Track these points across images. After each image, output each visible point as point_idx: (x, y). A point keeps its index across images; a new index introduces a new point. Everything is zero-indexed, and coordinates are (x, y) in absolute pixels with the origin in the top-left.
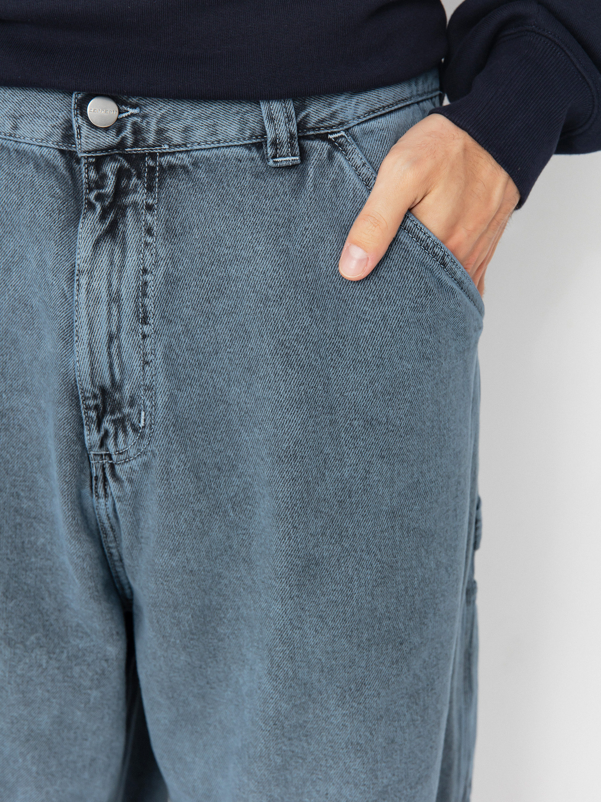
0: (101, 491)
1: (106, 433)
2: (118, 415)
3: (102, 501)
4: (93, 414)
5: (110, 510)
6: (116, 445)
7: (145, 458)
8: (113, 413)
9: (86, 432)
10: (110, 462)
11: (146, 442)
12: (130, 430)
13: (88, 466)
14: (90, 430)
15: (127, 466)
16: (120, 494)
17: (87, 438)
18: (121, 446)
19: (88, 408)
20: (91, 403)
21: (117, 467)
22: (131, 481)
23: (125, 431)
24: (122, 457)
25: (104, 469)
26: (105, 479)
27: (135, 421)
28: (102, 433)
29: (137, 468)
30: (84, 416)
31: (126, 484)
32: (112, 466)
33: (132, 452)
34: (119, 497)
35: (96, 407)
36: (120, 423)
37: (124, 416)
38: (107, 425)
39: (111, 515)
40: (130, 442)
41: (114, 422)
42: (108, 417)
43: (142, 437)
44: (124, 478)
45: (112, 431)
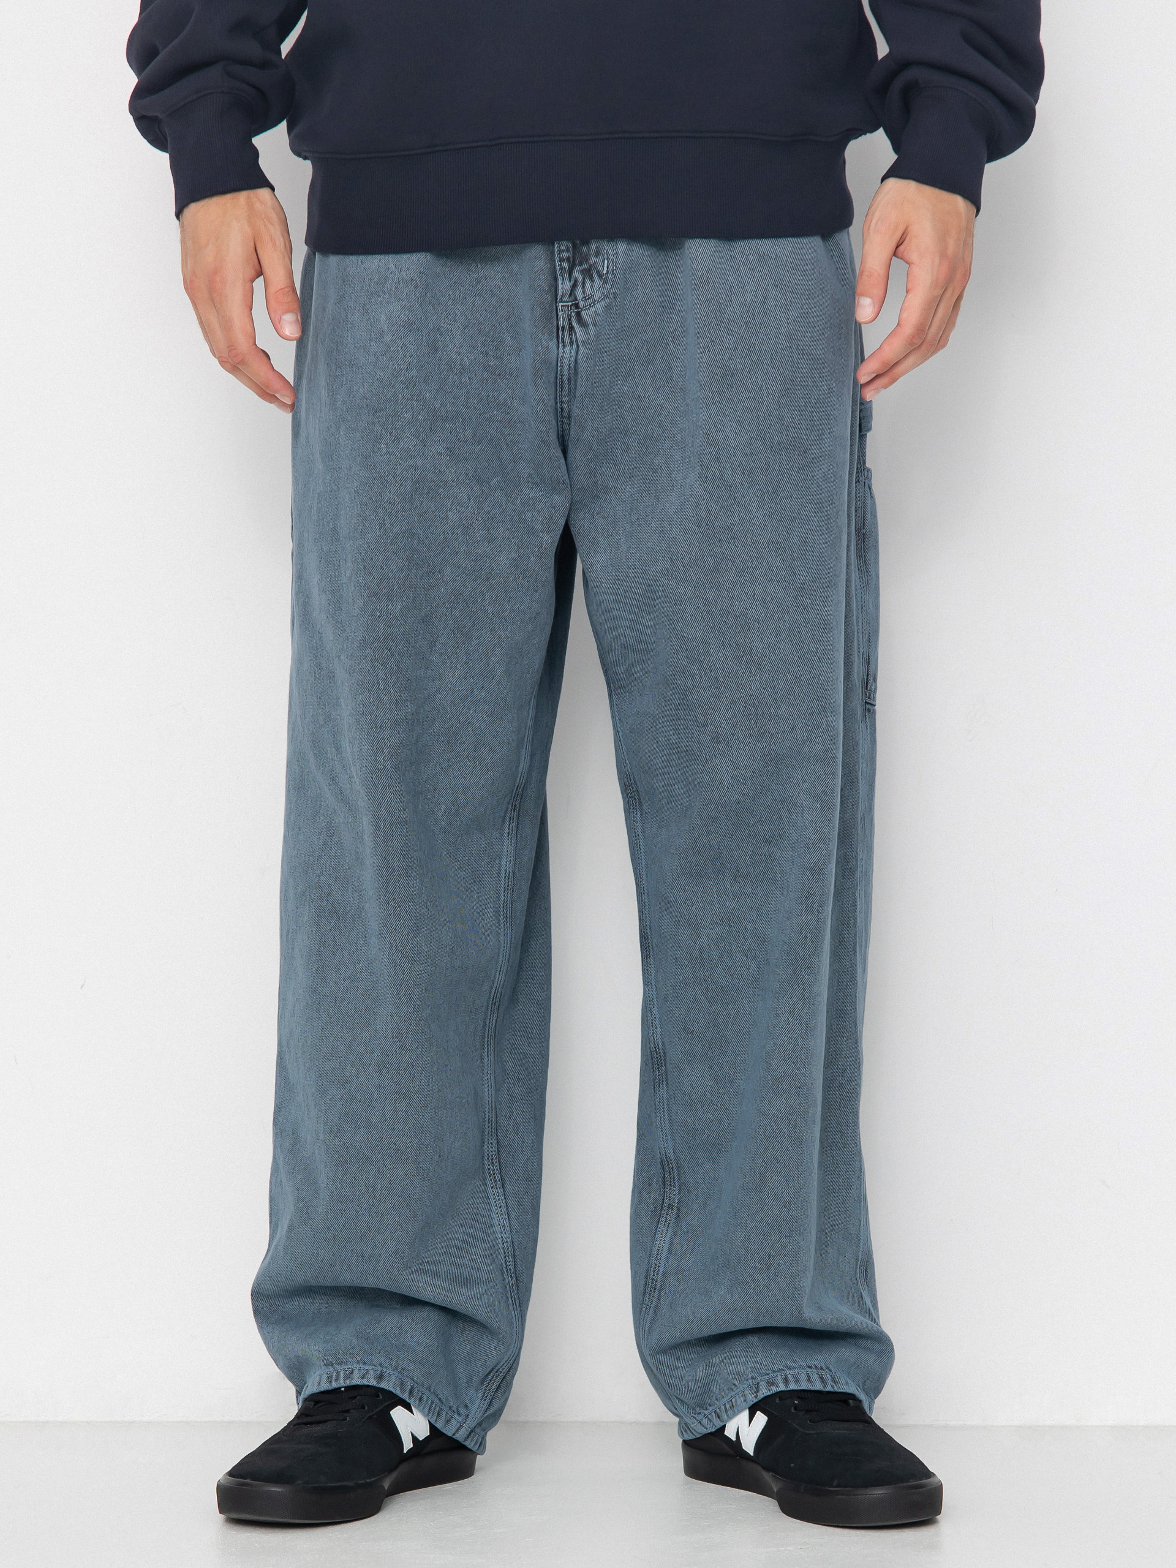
0: (567, 340)
1: (576, 281)
2: (586, 266)
3: (567, 349)
4: (565, 265)
5: (573, 359)
6: (584, 291)
7: (607, 301)
8: (581, 264)
9: (560, 282)
10: (575, 310)
11: (609, 286)
12: (595, 276)
13: (555, 317)
14: (563, 280)
15: (592, 309)
16: (585, 338)
17: (560, 286)
18: (588, 291)
19: (562, 260)
20: (565, 255)
21: (583, 313)
22: (595, 324)
23: (592, 279)
24: (588, 302)
25: (570, 320)
26: (571, 328)
27: (600, 268)
28: (572, 282)
29: (600, 311)
30: (558, 268)
31: (591, 327)
32: (578, 314)
33: (597, 296)
34: (583, 341)
35: (568, 259)
36: (588, 273)
37: (591, 265)
38: (577, 274)
39: (572, 365)
40: (596, 286)
41: (582, 271)
42: (578, 268)
43: (605, 282)
44: (589, 321)
45: (580, 280)
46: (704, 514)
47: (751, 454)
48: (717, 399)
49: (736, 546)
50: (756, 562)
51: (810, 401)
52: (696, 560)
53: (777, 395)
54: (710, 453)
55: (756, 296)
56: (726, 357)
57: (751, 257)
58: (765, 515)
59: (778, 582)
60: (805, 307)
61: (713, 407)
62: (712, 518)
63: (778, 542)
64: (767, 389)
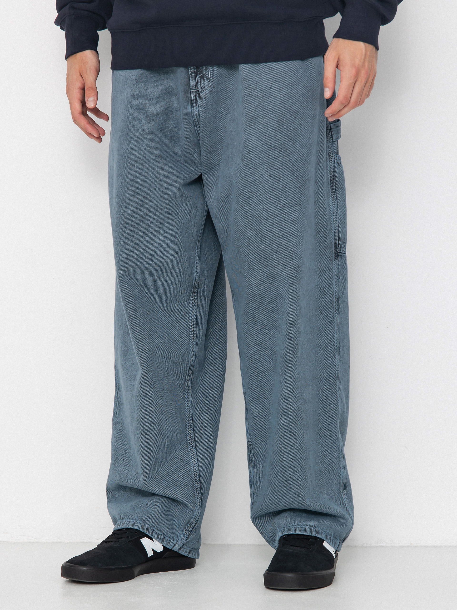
0: (195, 105)
1: (198, 81)
2: (202, 75)
3: (195, 108)
4: (193, 74)
5: (197, 113)
6: (201, 85)
7: (211, 89)
8: (200, 74)
9: (191, 81)
10: (198, 93)
11: (211, 83)
12: (205, 79)
13: (190, 96)
14: (192, 80)
15: (204, 93)
16: (201, 104)
17: (191, 83)
18: (202, 85)
19: (192, 73)
20: (193, 70)
21: (201, 94)
22: (205, 98)
23: (204, 80)
24: (203, 90)
25: (196, 97)
26: (196, 100)
27: (207, 75)
28: (196, 81)
29: (208, 93)
30: (190, 76)
31: (204, 99)
32: (199, 95)
33: (206, 87)
34: (201, 105)
35: (194, 72)
36: (202, 78)
37: (203, 75)
38: (198, 78)
39: (197, 115)
40: (206, 83)
41: (200, 77)
42: (198, 76)
43: (210, 81)
44: (203, 97)
45: (199, 80)
46: (243, 175)
47: (263, 151)
48: (249, 128)
49: (257, 189)
50: (264, 195)
51: (290, 129)
52: (241, 194)
53: (274, 127)
54: (246, 150)
55: (267, 86)
56: (253, 111)
57: (266, 70)
58: (268, 176)
59: (273, 204)
60: (289, 90)
61: (247, 132)
62: (247, 177)
63: (273, 187)
64: (270, 124)
